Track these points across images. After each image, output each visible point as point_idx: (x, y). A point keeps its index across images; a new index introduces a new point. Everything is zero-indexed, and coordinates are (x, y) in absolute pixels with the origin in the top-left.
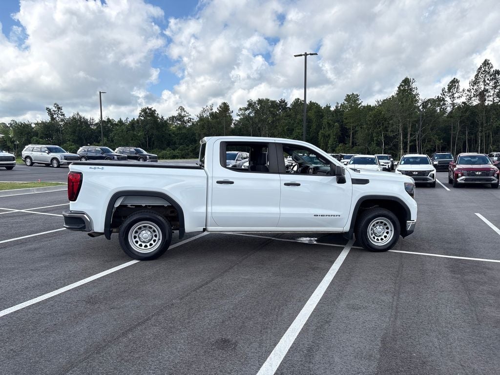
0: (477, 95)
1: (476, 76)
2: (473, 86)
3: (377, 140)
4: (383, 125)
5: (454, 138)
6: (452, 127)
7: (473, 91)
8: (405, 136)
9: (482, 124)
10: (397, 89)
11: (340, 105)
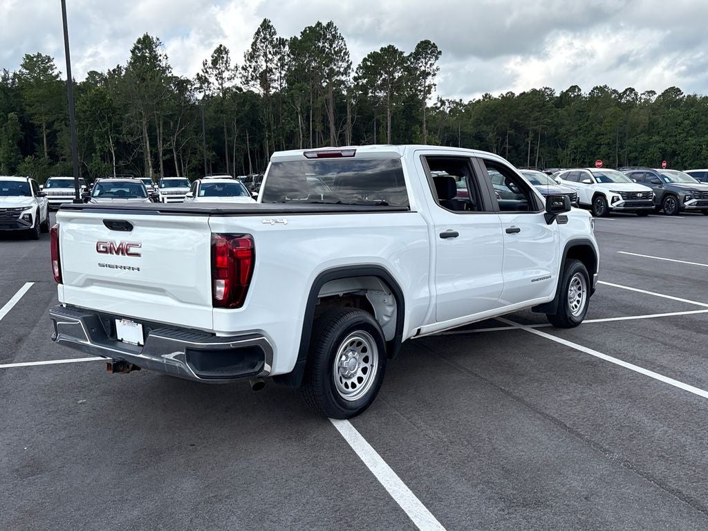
0: (257, 78)
1: (252, 45)
2: (250, 61)
3: (101, 150)
4: (110, 120)
5: (231, 148)
6: (225, 130)
7: (251, 70)
8: (153, 144)
9: (269, 126)
10: (131, 54)
11: (11, 75)
